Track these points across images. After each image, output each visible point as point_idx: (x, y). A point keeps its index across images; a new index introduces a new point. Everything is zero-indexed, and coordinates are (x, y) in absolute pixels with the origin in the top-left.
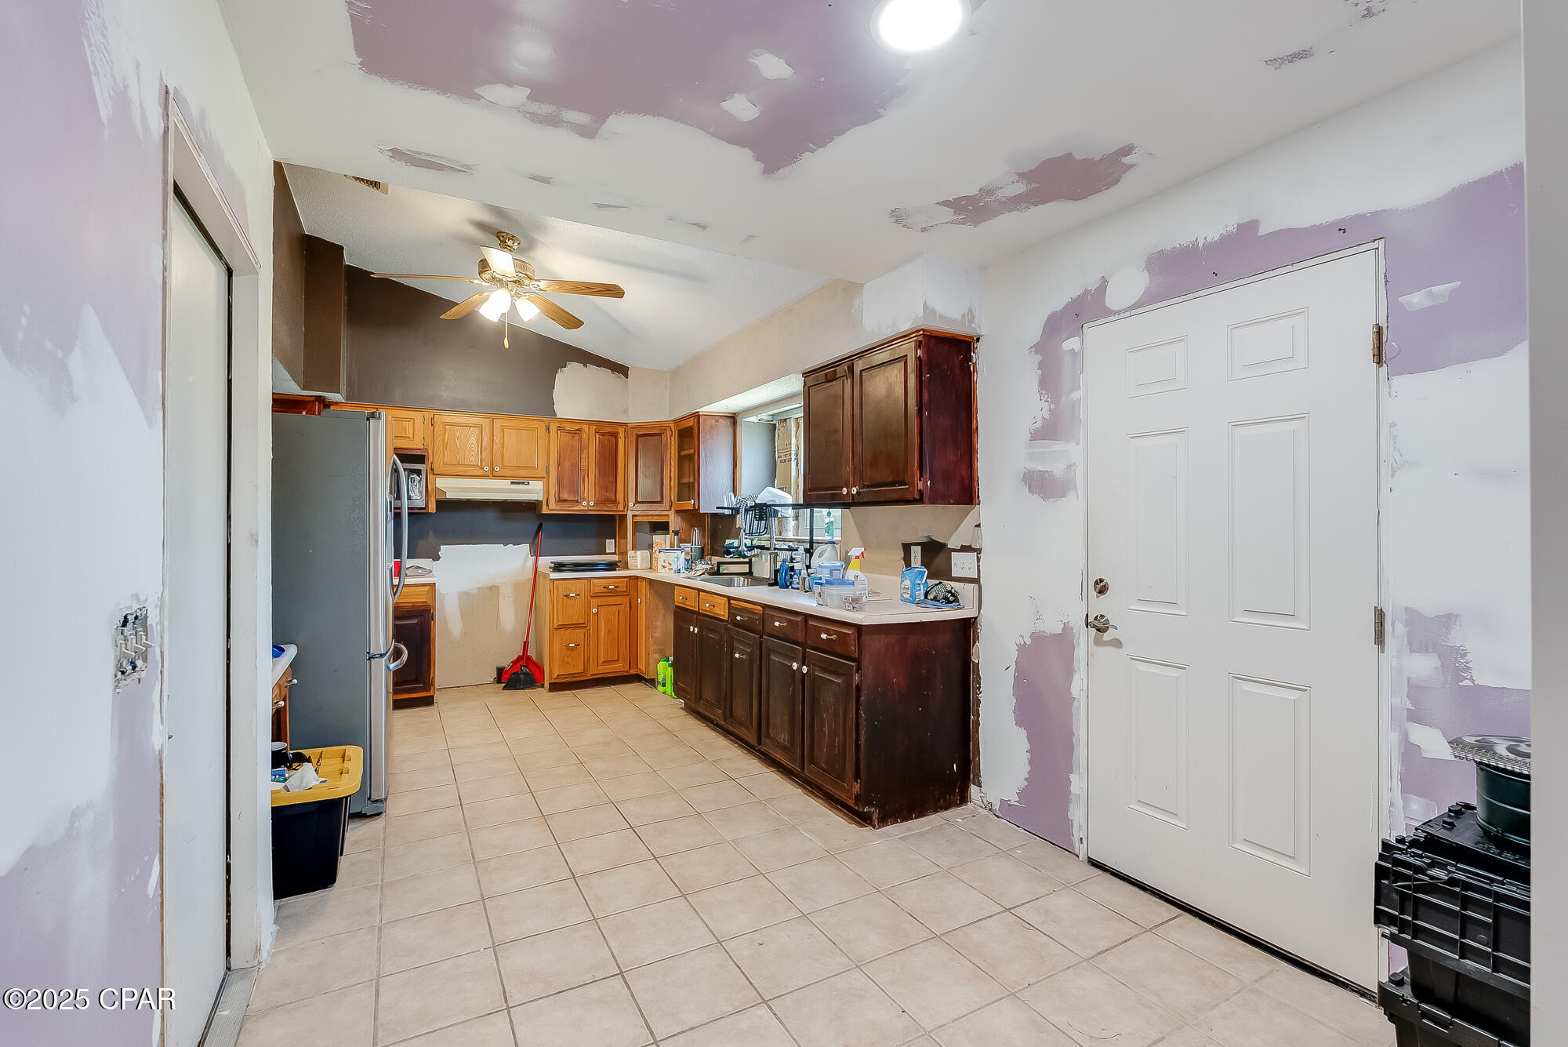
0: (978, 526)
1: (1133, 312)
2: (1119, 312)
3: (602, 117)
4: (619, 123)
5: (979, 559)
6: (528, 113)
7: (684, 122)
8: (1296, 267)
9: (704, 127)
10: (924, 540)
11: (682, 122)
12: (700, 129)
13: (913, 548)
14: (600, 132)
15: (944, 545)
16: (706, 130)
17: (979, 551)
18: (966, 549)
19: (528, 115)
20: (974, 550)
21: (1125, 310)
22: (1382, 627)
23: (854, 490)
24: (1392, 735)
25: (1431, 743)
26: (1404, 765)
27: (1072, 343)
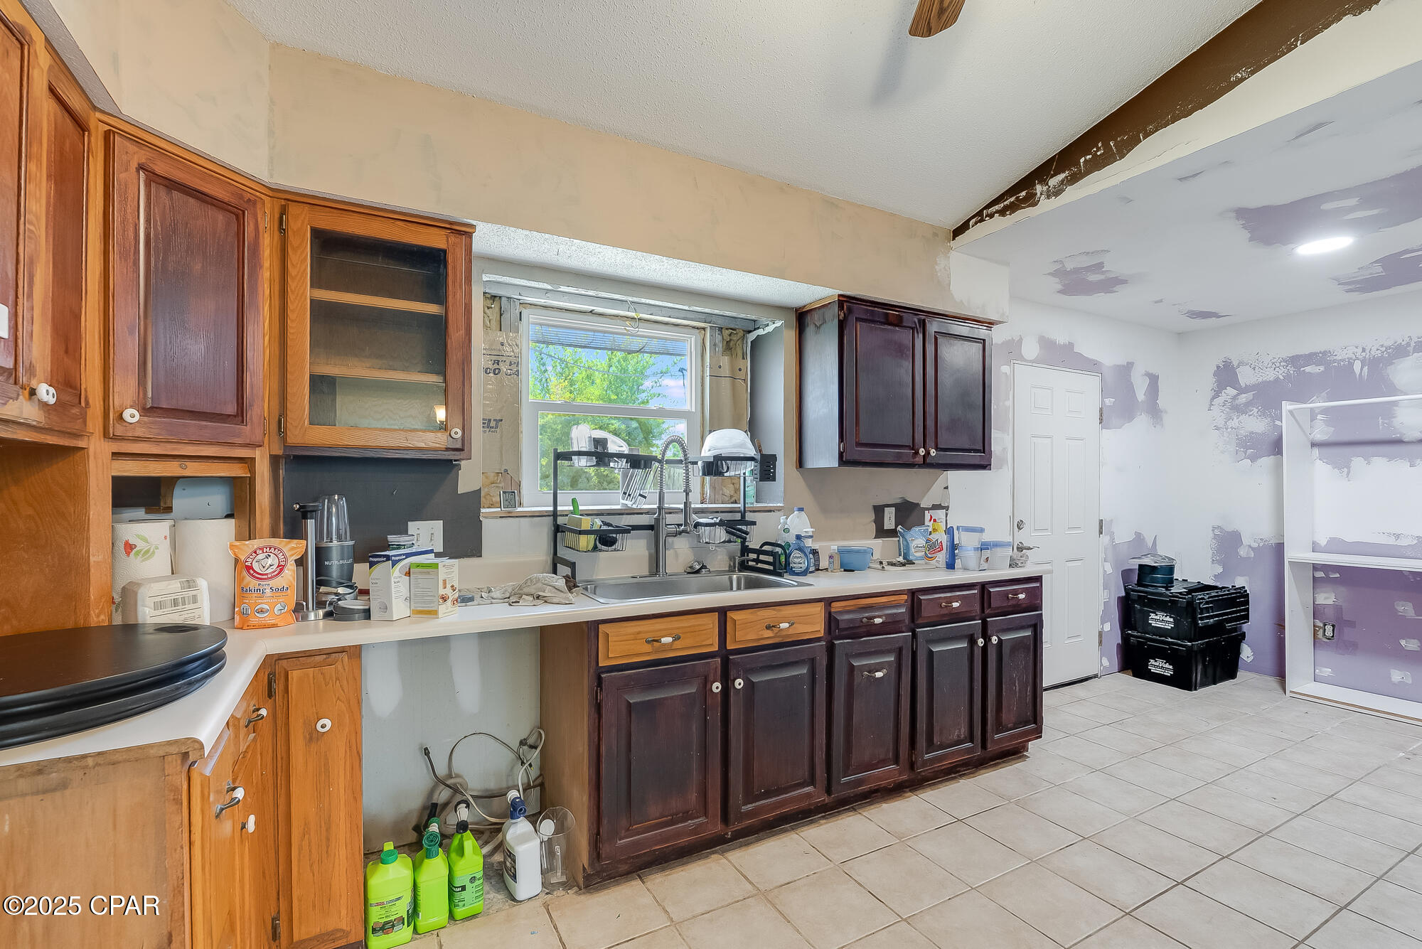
0: (946, 488)
1: (1034, 364)
2: (1025, 360)
5: (947, 514)
8: (1083, 372)
10: (898, 501)
13: (886, 509)
15: (918, 505)
17: (947, 508)
18: (937, 507)
20: (943, 508)
21: (1030, 361)
22: (1101, 527)
23: (933, 452)
24: (1101, 570)
25: (1109, 568)
26: (1104, 579)
27: (1005, 369)
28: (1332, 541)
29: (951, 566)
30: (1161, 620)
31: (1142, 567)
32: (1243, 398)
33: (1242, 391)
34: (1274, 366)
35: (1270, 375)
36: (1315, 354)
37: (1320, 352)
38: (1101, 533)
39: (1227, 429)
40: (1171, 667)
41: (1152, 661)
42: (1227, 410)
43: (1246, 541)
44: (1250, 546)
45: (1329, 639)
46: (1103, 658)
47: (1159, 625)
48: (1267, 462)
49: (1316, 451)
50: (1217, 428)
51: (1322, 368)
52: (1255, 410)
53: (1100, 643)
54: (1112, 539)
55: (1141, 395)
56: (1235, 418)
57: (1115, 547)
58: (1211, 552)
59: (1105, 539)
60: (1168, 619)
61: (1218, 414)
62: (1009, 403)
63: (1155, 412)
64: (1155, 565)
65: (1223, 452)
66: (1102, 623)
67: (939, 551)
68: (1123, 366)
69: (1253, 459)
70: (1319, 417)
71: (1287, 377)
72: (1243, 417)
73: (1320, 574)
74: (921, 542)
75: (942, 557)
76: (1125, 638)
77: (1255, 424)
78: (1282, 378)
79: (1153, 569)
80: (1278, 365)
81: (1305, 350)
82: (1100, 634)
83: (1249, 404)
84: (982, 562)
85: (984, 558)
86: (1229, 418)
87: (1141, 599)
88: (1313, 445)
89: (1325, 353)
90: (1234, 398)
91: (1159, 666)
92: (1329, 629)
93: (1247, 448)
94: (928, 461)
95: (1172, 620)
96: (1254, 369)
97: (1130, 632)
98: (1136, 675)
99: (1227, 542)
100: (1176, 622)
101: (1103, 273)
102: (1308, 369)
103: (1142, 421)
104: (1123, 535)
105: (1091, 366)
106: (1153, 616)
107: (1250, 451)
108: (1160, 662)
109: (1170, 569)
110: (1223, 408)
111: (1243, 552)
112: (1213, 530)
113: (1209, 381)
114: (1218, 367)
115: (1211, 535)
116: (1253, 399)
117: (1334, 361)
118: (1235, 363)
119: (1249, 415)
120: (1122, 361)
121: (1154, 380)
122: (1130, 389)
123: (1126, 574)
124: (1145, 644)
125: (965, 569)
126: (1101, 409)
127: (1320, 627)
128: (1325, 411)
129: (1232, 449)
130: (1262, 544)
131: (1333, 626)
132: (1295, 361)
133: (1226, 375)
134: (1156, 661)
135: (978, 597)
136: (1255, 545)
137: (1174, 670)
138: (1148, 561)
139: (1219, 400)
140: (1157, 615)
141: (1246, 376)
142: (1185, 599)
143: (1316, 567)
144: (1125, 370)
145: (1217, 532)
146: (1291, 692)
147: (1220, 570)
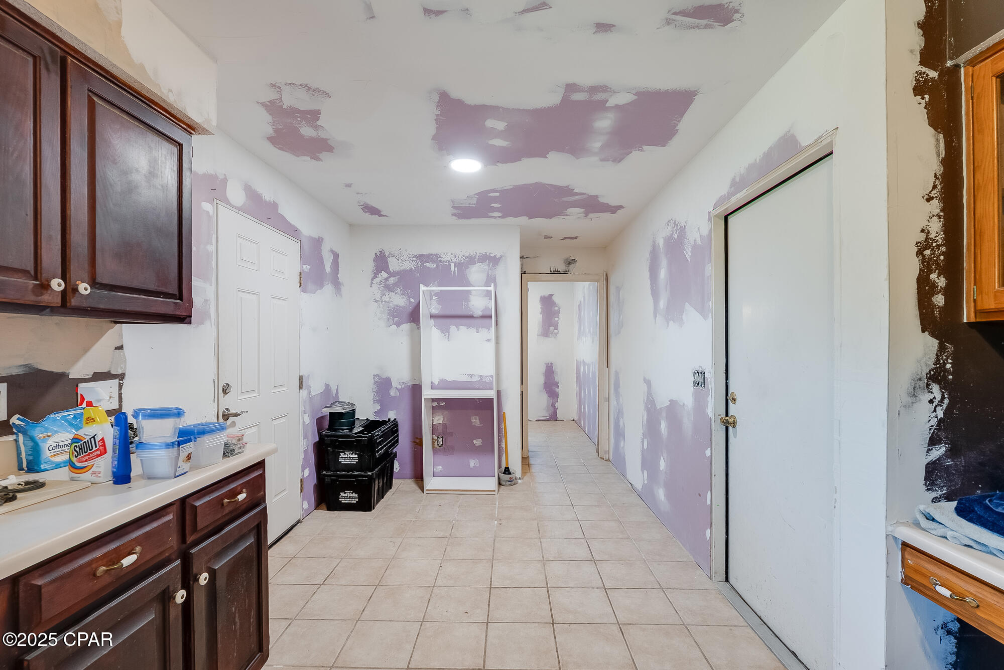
0: (120, 348)
1: (240, 212)
2: (230, 204)
3: (565, 100)
4: (554, 99)
6: (608, 91)
7: (519, 110)
9: (506, 110)
10: (18, 371)
11: (519, 109)
12: (507, 108)
14: (563, 91)
15: (63, 376)
16: (504, 109)
17: (121, 377)
19: (609, 90)
20: (114, 377)
21: (236, 208)
22: (301, 383)
23: (84, 288)
24: (301, 421)
25: (307, 419)
26: (303, 430)
27: (207, 206)
28: (442, 381)
29: (122, 477)
30: (348, 458)
31: (332, 415)
32: (392, 280)
33: (391, 275)
34: (409, 260)
35: (407, 266)
36: (432, 255)
37: (434, 255)
38: (301, 388)
39: (382, 302)
40: (356, 495)
41: (342, 494)
42: (382, 288)
43: (394, 384)
44: (396, 388)
45: (440, 447)
46: (304, 502)
47: (348, 462)
48: (406, 327)
49: (432, 320)
50: (376, 301)
51: (435, 265)
52: (399, 290)
53: (302, 490)
54: (309, 393)
55: (328, 269)
56: (387, 294)
57: (311, 399)
58: (373, 395)
59: (304, 392)
60: (354, 456)
61: (376, 291)
62: (212, 248)
63: (337, 284)
64: (343, 411)
65: (380, 319)
66: (303, 472)
67: (98, 456)
68: (316, 239)
69: (398, 325)
70: (434, 298)
71: (417, 268)
72: (392, 294)
73: (435, 404)
74: (65, 436)
75: (104, 465)
76: (320, 478)
77: (399, 300)
78: (414, 269)
79: (340, 415)
80: (412, 259)
81: (426, 252)
82: (302, 481)
83: (395, 285)
84: (180, 463)
85: (183, 455)
86: (383, 294)
87: (333, 444)
88: (431, 317)
89: (436, 255)
90: (386, 279)
91: (348, 497)
92: (440, 439)
93: (394, 317)
94: (74, 302)
95: (356, 456)
96: (398, 260)
97: (324, 472)
98: (330, 509)
99: (383, 385)
100: (360, 457)
101: (316, 128)
102: (428, 265)
103: (328, 288)
104: (317, 388)
105: (292, 231)
106: (342, 455)
107: (396, 319)
108: (348, 493)
109: (353, 413)
110: (380, 287)
111: (392, 393)
112: (374, 378)
113: (370, 266)
114: (376, 255)
115: (373, 381)
116: (397, 282)
117: (441, 262)
118: (387, 254)
119: (396, 293)
120: (315, 235)
121: (336, 256)
122: (321, 260)
123: (320, 421)
124: (337, 480)
125: (151, 477)
126: (300, 274)
127: (435, 440)
128: (437, 294)
129: (385, 317)
130: (403, 386)
131: (442, 437)
132: (421, 258)
133: (381, 262)
134: (345, 493)
135: (174, 527)
136: (399, 387)
137: (359, 497)
138: (337, 409)
139: (377, 280)
140: (345, 454)
141: (394, 265)
142: (366, 437)
143: (433, 400)
144: (317, 243)
145: (376, 379)
146: (427, 490)
147: (378, 407)
